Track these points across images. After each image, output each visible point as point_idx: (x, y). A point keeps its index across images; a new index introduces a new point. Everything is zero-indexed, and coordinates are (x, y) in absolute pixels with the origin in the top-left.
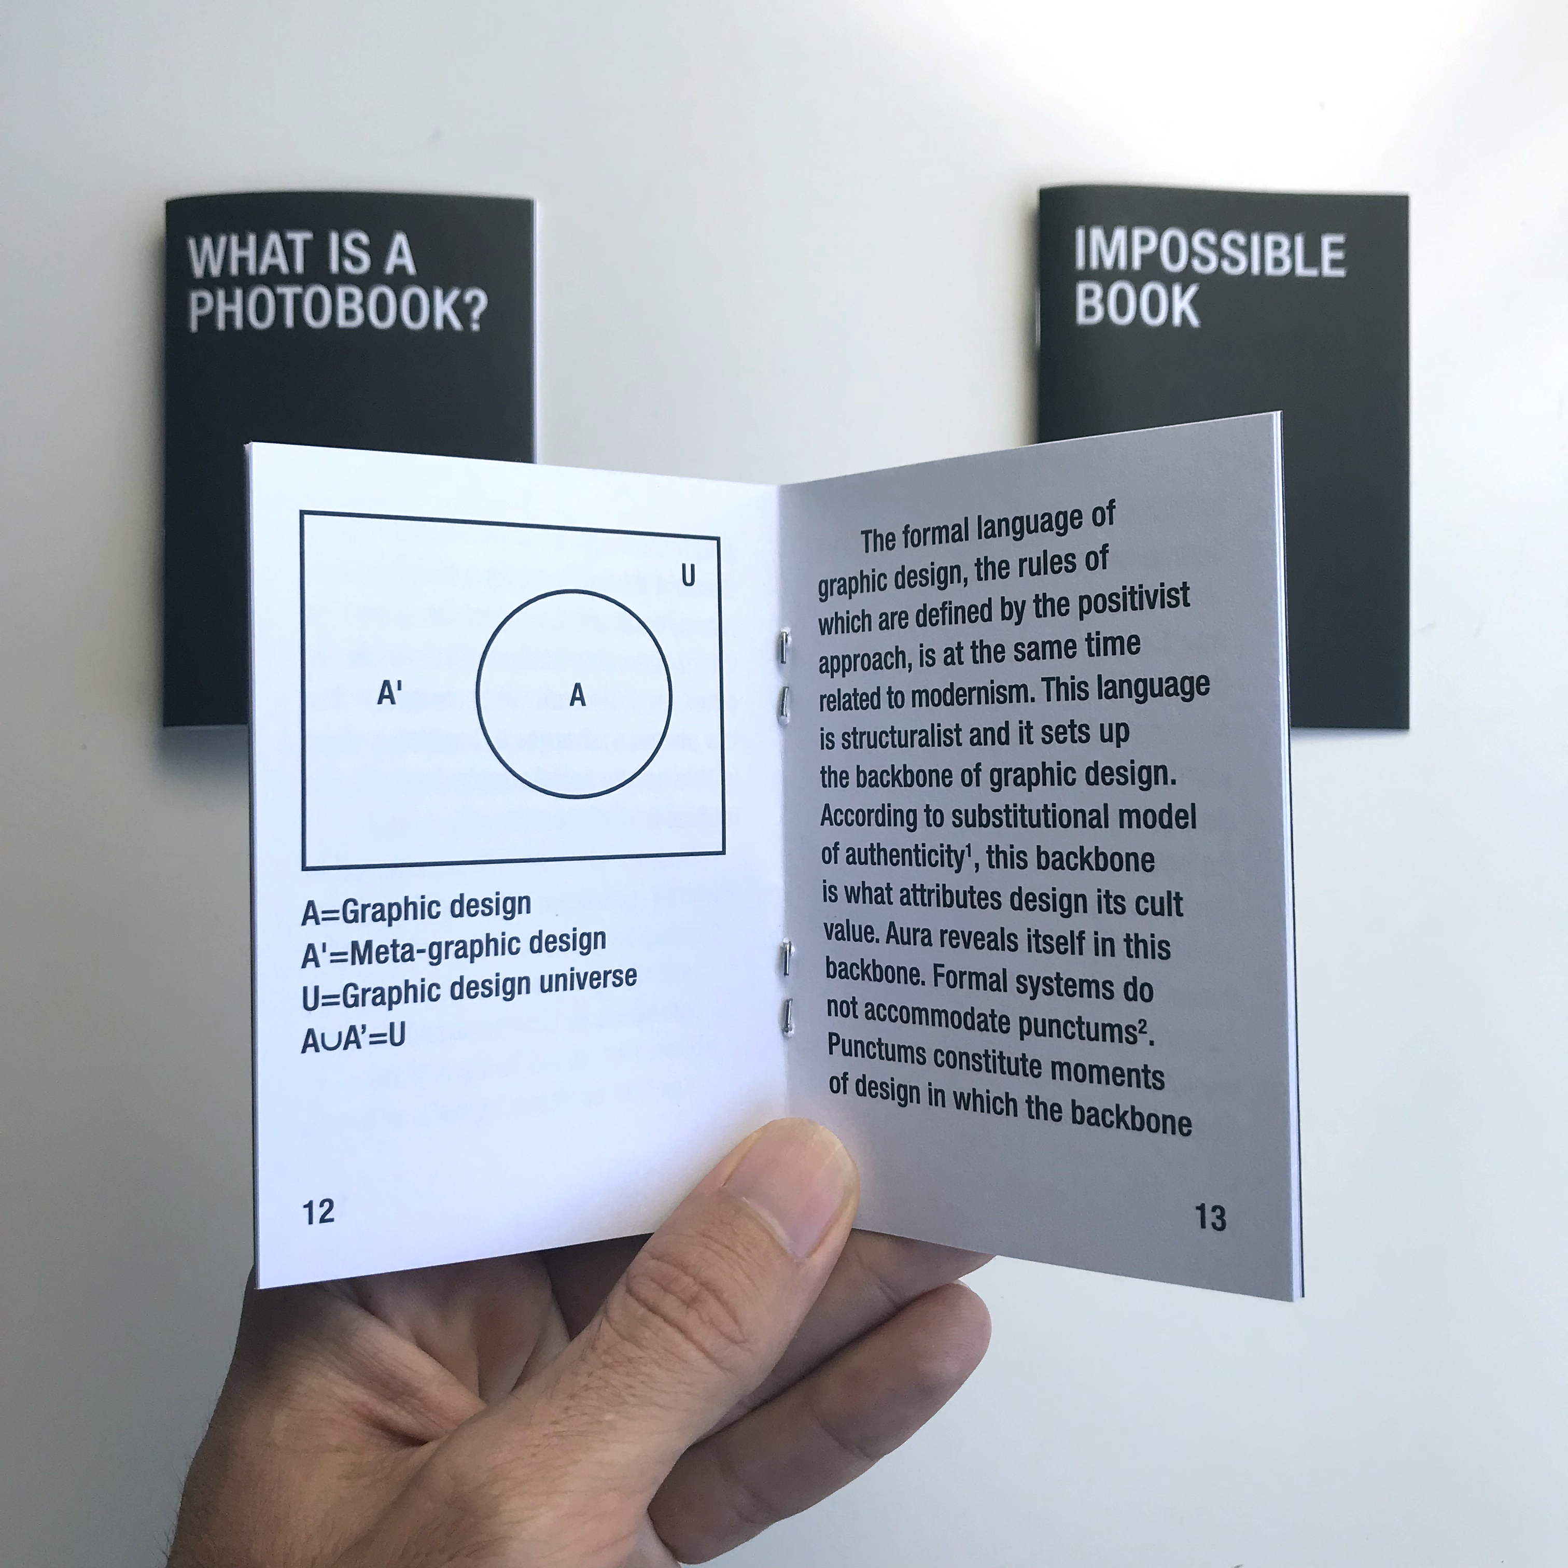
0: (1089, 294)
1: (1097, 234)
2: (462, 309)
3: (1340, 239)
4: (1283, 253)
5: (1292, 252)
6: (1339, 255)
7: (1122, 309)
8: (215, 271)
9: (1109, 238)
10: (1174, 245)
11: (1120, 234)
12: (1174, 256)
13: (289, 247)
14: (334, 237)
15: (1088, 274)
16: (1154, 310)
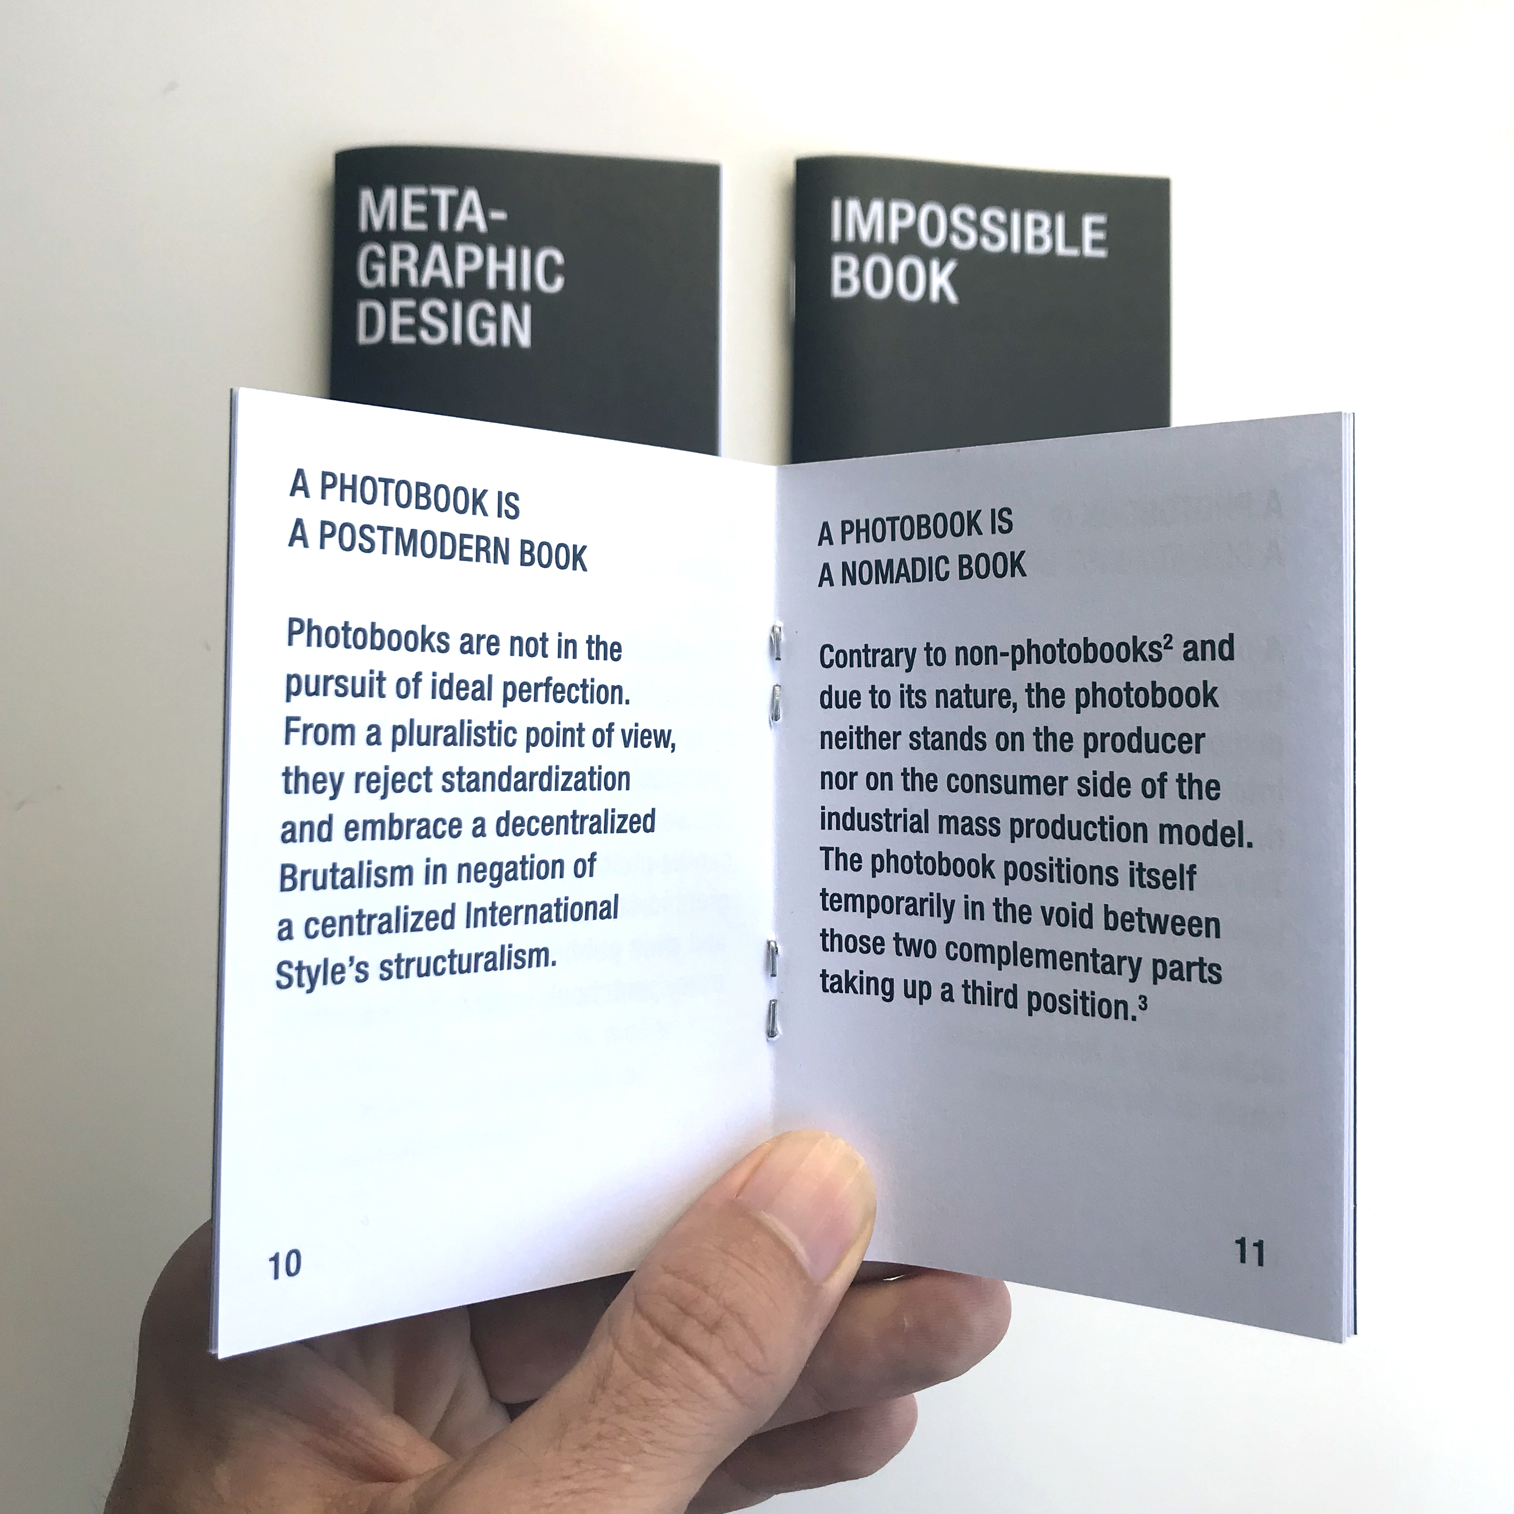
0: (845, 266)
1: (854, 206)
3: (1101, 219)
4: (1044, 231)
5: (1053, 231)
6: (1100, 235)
7: (878, 283)
9: (865, 210)
10: (932, 219)
11: (877, 207)
12: (933, 231)
15: (844, 246)
16: (911, 284)
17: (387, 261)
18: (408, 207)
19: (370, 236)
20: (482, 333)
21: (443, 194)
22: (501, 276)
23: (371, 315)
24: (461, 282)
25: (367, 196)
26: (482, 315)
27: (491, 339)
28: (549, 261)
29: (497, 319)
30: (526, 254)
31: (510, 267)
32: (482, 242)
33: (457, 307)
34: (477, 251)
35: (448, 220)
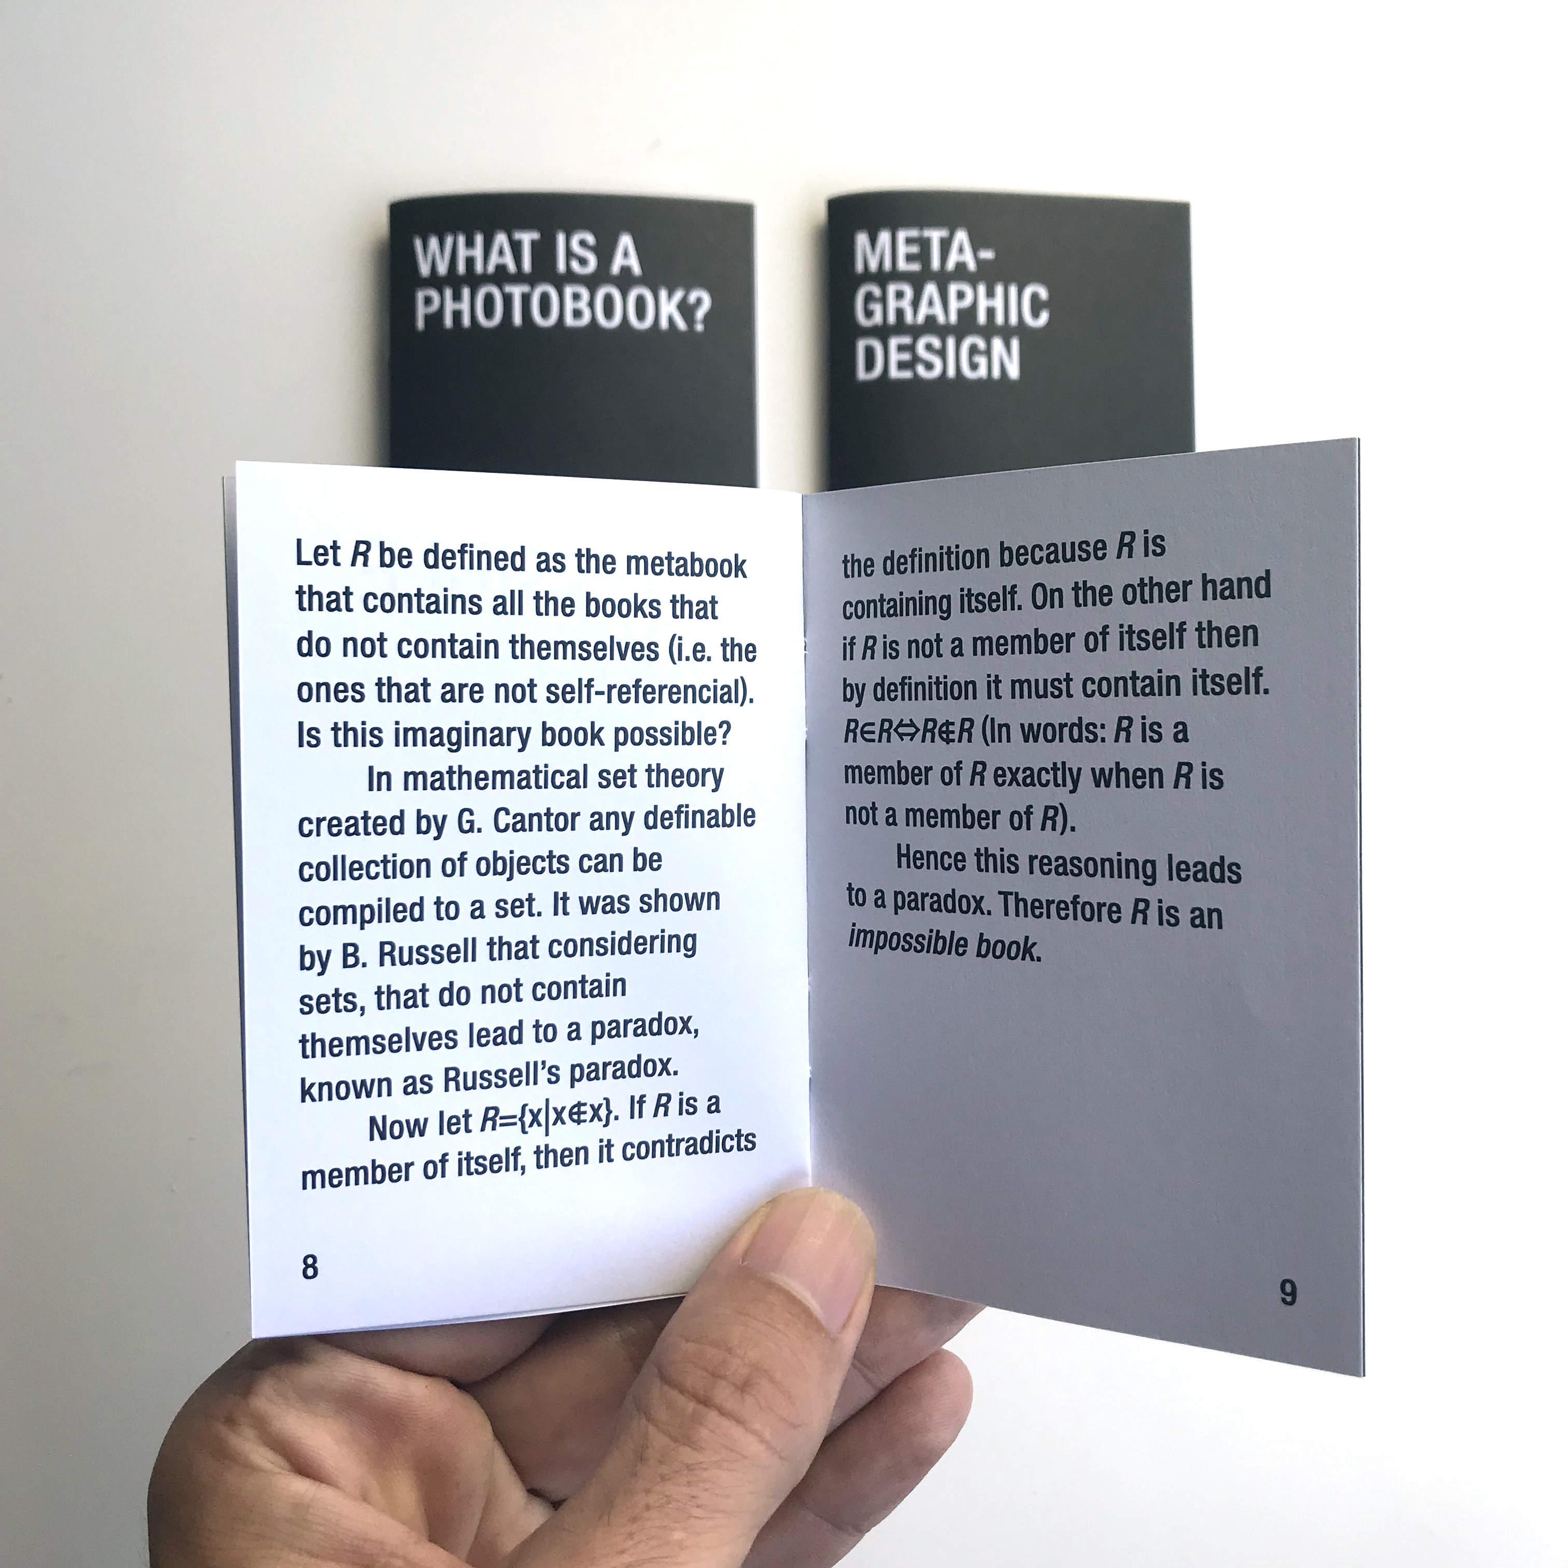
2: (686, 310)
8: (442, 269)
13: (516, 248)
14: (561, 238)
17: (884, 300)
18: (902, 250)
19: (867, 277)
20: (974, 366)
21: (935, 235)
22: (991, 312)
23: (870, 352)
24: (953, 318)
25: (862, 239)
26: (973, 350)
27: (982, 372)
28: (1035, 297)
29: (988, 353)
30: (1013, 290)
31: (998, 303)
32: (973, 280)
33: (951, 342)
34: (968, 290)
35: (940, 261)
